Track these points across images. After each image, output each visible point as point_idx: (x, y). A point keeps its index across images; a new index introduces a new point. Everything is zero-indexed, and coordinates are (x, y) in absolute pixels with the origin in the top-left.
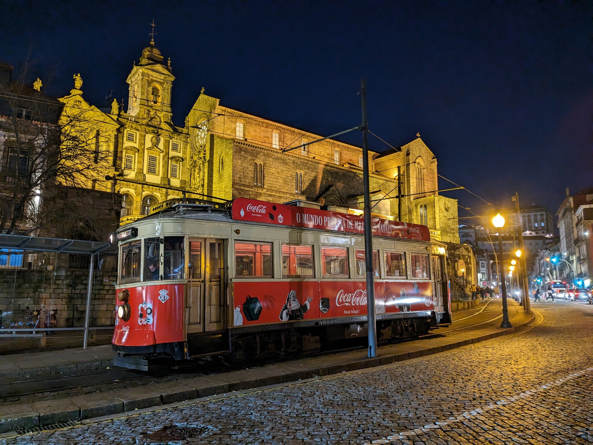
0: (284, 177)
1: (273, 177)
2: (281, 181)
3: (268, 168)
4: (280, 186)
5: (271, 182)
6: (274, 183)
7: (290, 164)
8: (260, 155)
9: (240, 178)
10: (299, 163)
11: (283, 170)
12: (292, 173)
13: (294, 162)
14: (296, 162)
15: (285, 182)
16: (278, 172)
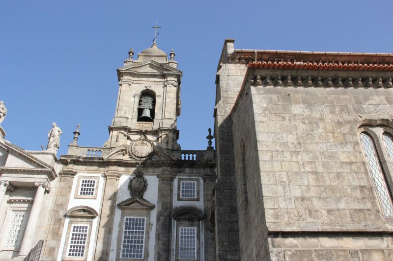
8: (370, 102)
9: (303, 199)
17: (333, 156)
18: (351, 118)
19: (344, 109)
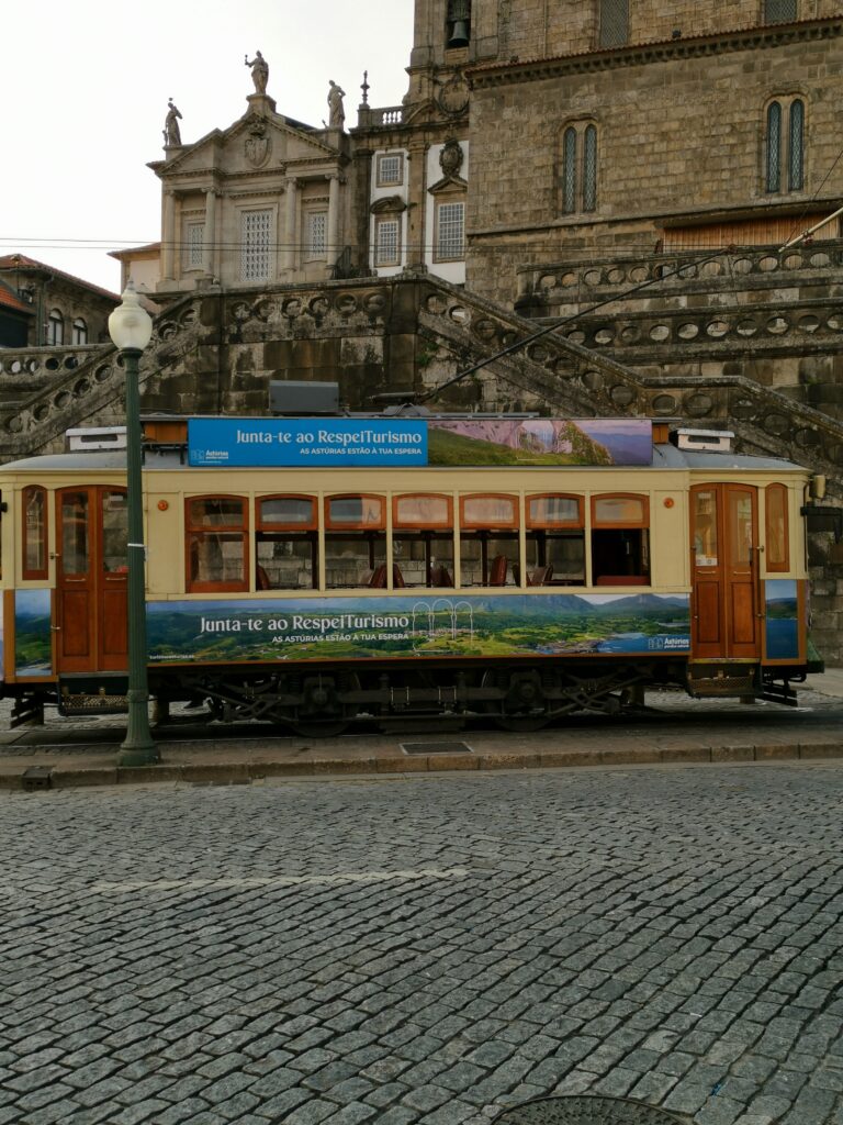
0: (694, 144)
1: (641, 160)
2: (678, 167)
3: (618, 132)
4: (675, 188)
5: (631, 184)
6: (645, 184)
7: (727, 82)
8: (579, 93)
9: (496, 205)
10: (776, 62)
11: (691, 120)
12: (737, 118)
13: (748, 68)
14: (758, 63)
15: (702, 163)
16: (664, 136)
17: (529, 161)
18: (554, 117)
19: (552, 106)
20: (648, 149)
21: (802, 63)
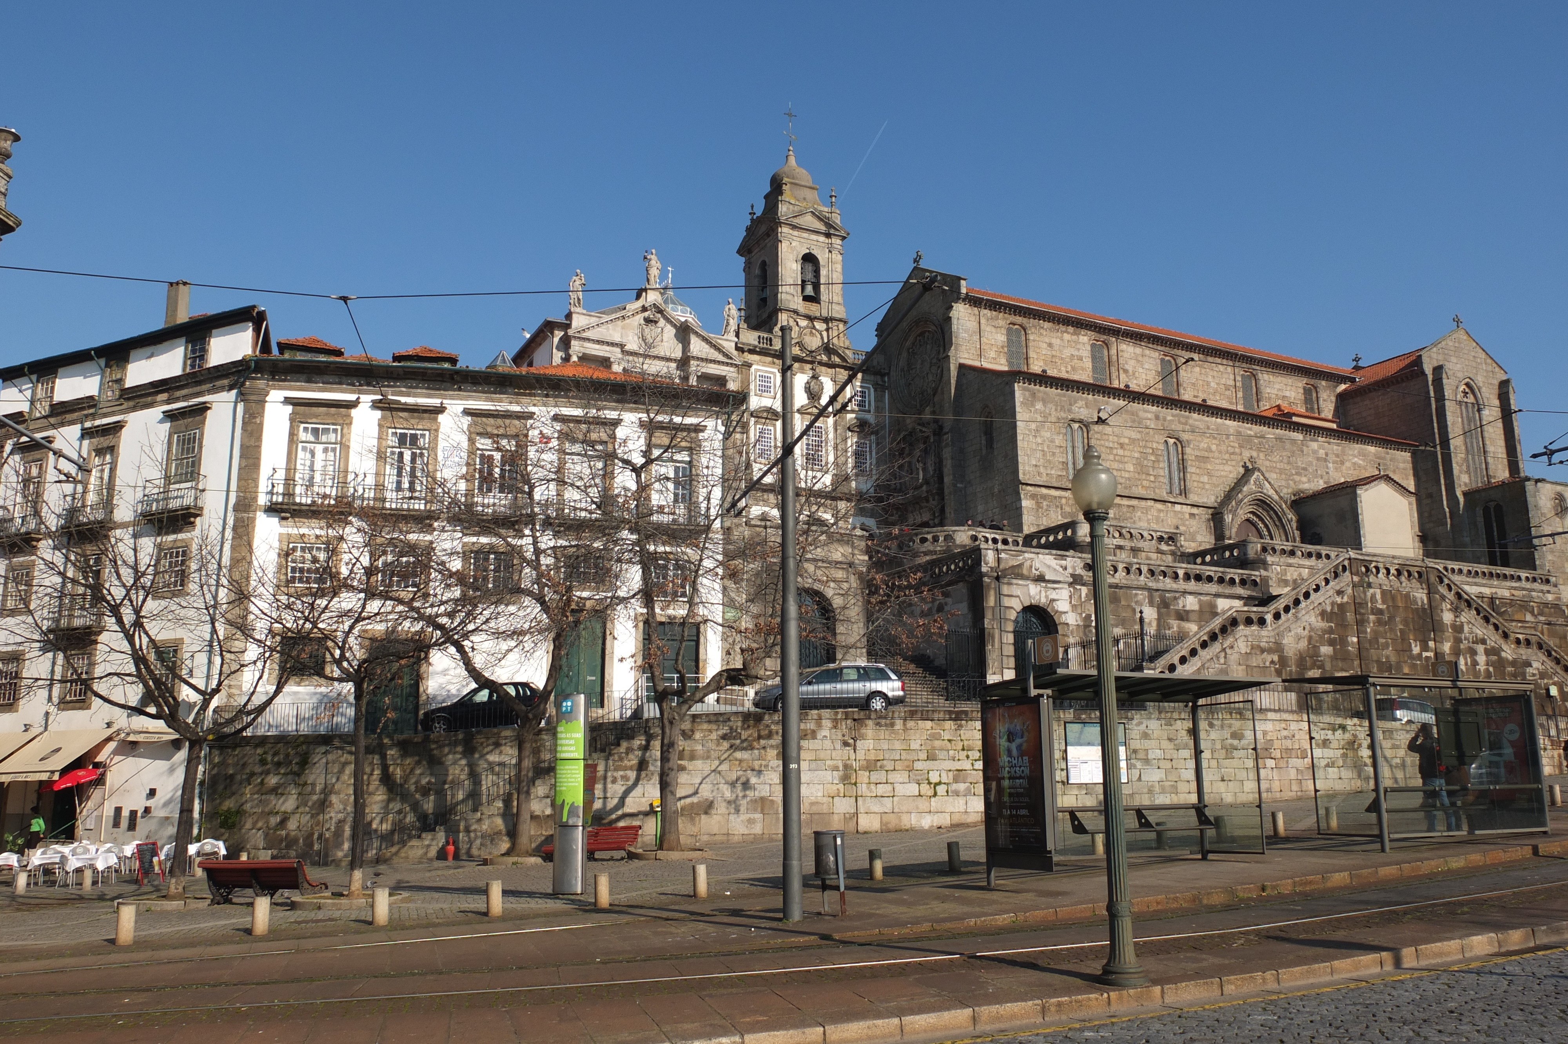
0: (1136, 455)
3: (1098, 436)
4: (1130, 480)
6: (1115, 473)
7: (1148, 422)
8: (1077, 404)
9: (1036, 466)
10: (1169, 418)
11: (1134, 440)
12: (1155, 445)
13: (1157, 418)
14: (1161, 415)
15: (1141, 468)
16: (1122, 446)
18: (1064, 415)
20: (1115, 451)
21: (1180, 422)
